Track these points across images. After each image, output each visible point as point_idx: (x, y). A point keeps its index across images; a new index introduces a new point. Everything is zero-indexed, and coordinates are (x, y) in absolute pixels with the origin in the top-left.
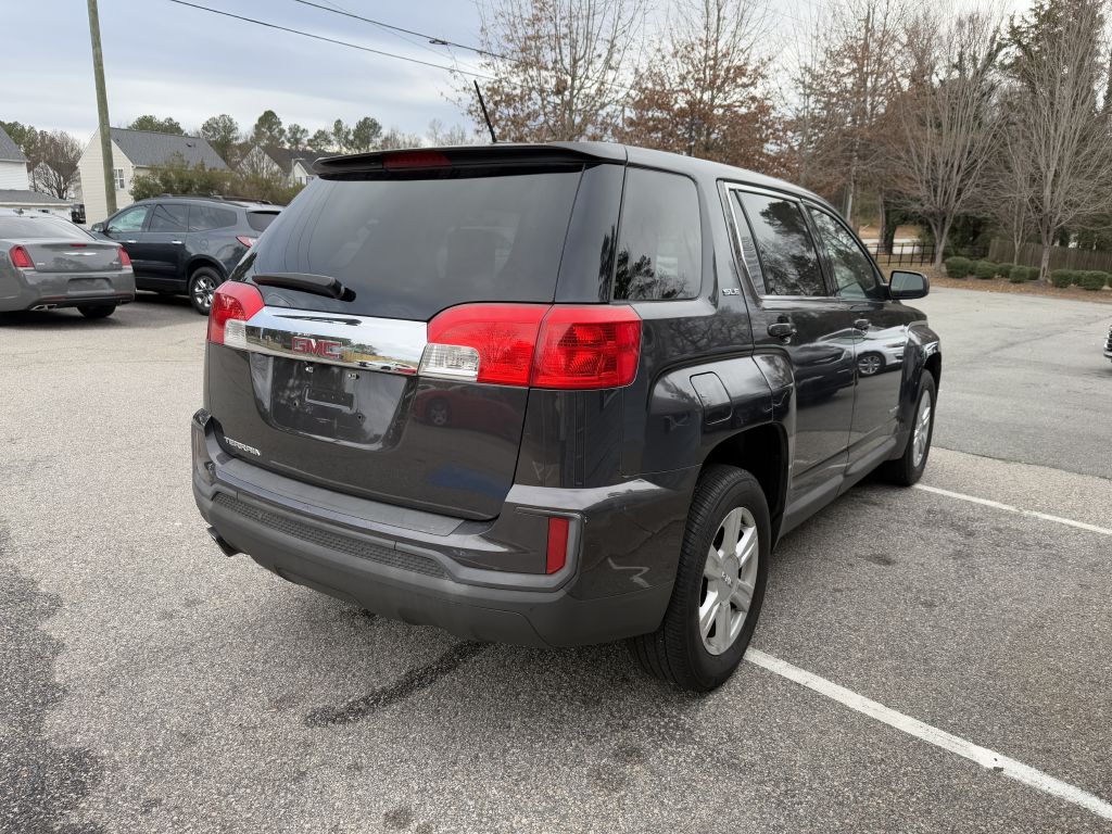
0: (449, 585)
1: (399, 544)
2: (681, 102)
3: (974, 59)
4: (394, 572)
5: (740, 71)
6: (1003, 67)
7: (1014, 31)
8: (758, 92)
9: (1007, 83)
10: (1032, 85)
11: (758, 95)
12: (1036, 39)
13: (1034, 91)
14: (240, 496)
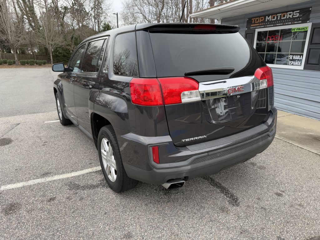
1: (262, 135)
4: (261, 144)
14: (210, 153)
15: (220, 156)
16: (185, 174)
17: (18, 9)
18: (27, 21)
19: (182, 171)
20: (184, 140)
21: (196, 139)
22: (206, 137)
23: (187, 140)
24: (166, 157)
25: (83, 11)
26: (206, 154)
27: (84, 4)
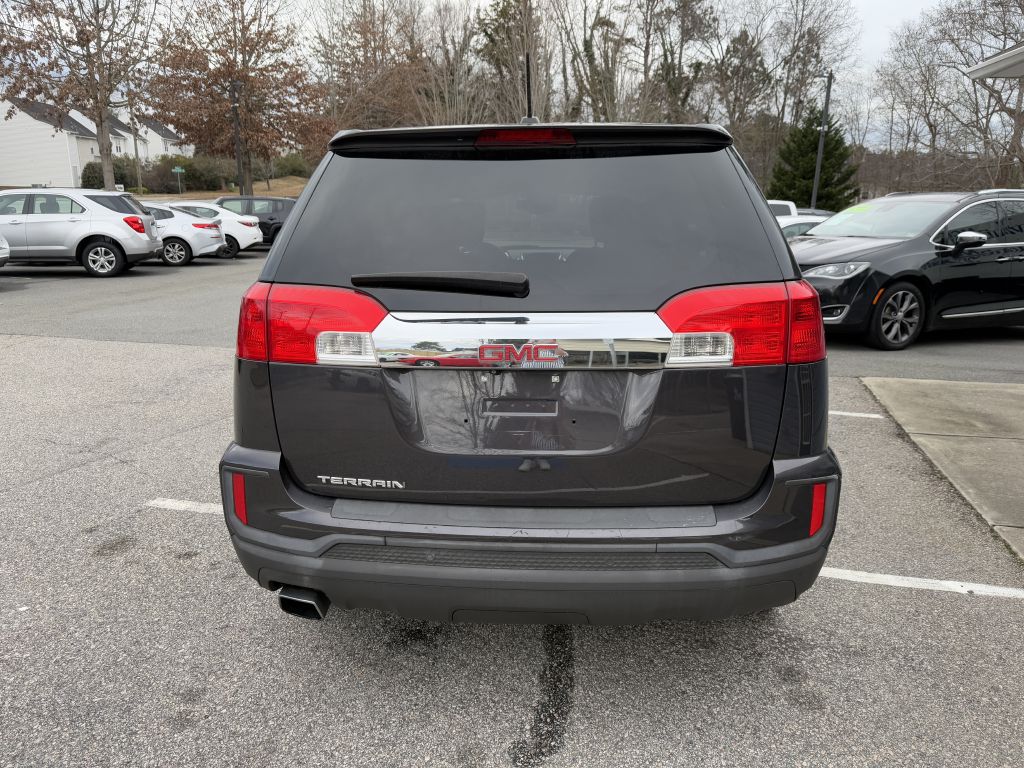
0: (723, 573)
1: (660, 546)
2: (214, 63)
3: (453, 42)
4: (655, 576)
5: (269, 36)
6: (478, 52)
7: (481, 22)
8: (289, 58)
9: (478, 65)
10: (498, 67)
11: (291, 61)
12: (496, 30)
13: (501, 72)
14: (391, 541)
15: (435, 563)
16: (307, 578)
17: (571, 82)
18: (590, 110)
19: (296, 566)
20: (324, 478)
21: (364, 485)
22: (400, 486)
23: (335, 480)
24: (269, 511)
25: (757, 71)
26: (380, 539)
27: (760, 49)
